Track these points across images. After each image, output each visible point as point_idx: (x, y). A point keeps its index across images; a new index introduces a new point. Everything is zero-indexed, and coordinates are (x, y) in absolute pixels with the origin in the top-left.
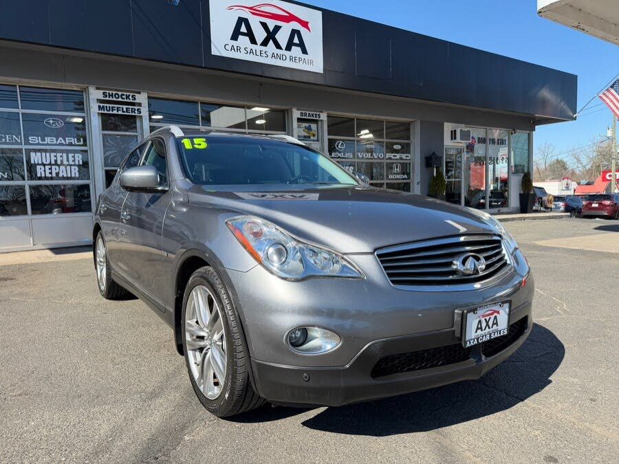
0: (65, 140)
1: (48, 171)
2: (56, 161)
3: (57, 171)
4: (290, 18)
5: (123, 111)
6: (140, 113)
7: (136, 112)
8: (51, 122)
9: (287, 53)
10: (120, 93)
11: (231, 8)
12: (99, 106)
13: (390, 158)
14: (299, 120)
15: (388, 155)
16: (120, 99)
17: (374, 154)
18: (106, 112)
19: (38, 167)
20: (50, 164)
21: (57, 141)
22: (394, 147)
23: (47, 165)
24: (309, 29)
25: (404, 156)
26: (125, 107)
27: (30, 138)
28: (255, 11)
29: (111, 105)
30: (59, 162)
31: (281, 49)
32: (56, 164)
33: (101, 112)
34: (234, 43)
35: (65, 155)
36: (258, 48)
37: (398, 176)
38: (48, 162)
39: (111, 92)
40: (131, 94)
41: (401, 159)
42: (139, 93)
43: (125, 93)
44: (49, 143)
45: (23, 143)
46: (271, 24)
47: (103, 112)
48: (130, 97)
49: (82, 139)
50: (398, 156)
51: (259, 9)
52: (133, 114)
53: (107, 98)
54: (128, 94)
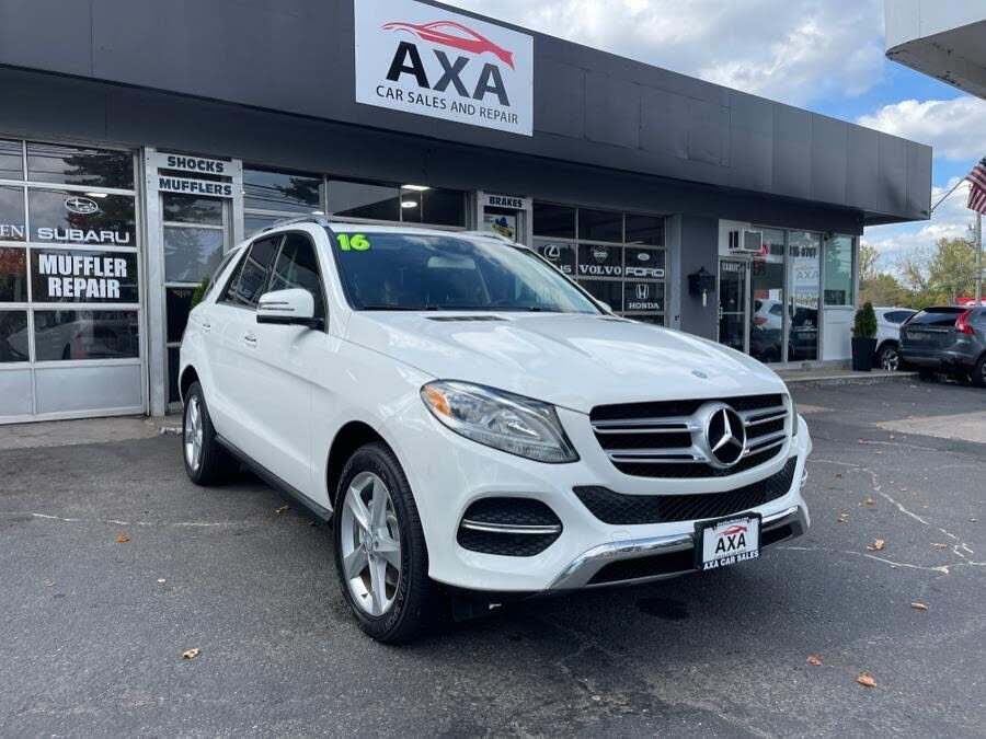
0: (99, 235)
1: (67, 287)
2: (82, 270)
3: (84, 287)
4: (482, 46)
5: (201, 190)
6: (229, 193)
7: (223, 191)
8: (77, 203)
9: (477, 103)
10: (197, 160)
11: (388, 27)
12: (162, 181)
13: (631, 275)
14: (488, 210)
15: (629, 270)
16: (197, 170)
17: (607, 268)
18: (172, 190)
19: (51, 280)
20: (72, 275)
21: (85, 235)
22: (639, 256)
23: (66, 276)
24: (511, 65)
25: (654, 272)
26: (204, 183)
27: (39, 231)
28: (427, 33)
29: (181, 179)
30: (87, 272)
31: (468, 96)
32: (82, 275)
33: (163, 189)
34: (391, 83)
35: (97, 260)
36: (429, 93)
37: (644, 306)
38: (68, 272)
39: (181, 157)
40: (216, 162)
41: (649, 276)
42: (229, 160)
43: (206, 160)
44: (72, 238)
45: (28, 239)
46: (453, 55)
47: (167, 190)
48: (214, 167)
49: (127, 234)
50: (645, 271)
51: (434, 29)
52: (218, 195)
53: (175, 167)
54: (210, 161)
